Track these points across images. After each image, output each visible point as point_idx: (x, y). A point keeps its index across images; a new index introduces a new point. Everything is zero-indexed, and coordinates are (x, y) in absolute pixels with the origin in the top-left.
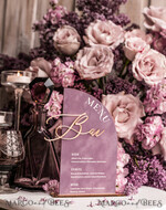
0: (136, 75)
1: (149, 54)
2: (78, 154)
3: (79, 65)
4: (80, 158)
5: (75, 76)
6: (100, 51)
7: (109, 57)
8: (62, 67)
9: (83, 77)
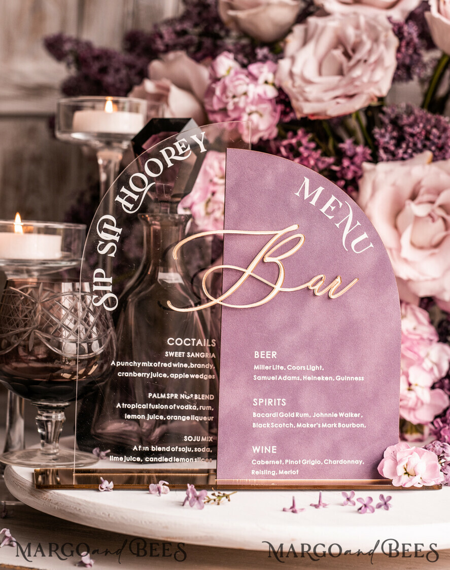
2: (274, 354)
3: (291, 74)
4: (282, 368)
5: (280, 108)
6: (357, 27)
7: (382, 47)
8: (237, 83)
9: (301, 111)
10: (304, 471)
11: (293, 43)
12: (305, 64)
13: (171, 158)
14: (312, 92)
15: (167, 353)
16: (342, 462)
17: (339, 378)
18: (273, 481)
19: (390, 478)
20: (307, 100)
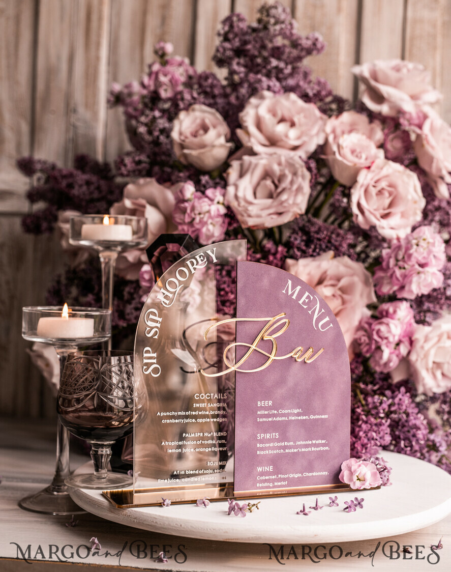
0: (360, 218)
1: (385, 172)
2: (270, 403)
3: (236, 197)
4: (276, 412)
5: (227, 220)
6: (280, 164)
7: (300, 179)
8: (203, 204)
9: (246, 223)
10: (291, 482)
11: (233, 174)
12: (245, 189)
13: (194, 267)
14: (253, 210)
15: (194, 404)
16: (315, 474)
17: (312, 417)
18: (271, 491)
19: (349, 483)
20: (249, 216)
